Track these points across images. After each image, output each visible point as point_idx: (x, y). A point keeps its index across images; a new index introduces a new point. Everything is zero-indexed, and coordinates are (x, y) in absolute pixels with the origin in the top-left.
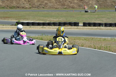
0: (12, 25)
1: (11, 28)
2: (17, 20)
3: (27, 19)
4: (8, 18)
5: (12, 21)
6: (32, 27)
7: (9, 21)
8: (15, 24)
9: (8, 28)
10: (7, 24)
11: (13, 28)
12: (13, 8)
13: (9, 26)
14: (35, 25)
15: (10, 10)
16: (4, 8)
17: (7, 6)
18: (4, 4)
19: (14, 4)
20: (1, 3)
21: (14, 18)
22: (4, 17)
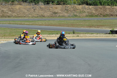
0: (106, 34)
1: (105, 36)
2: (110, 28)
4: (102, 26)
5: (106, 29)
7: (103, 29)
8: (109, 33)
9: (103, 36)
10: (101, 32)
11: (107, 36)
12: (106, 16)
15: (104, 18)
16: (97, 16)
17: (101, 14)
18: (97, 12)
19: (108, 12)
20: (94, 12)
21: (108, 27)
22: (98, 26)
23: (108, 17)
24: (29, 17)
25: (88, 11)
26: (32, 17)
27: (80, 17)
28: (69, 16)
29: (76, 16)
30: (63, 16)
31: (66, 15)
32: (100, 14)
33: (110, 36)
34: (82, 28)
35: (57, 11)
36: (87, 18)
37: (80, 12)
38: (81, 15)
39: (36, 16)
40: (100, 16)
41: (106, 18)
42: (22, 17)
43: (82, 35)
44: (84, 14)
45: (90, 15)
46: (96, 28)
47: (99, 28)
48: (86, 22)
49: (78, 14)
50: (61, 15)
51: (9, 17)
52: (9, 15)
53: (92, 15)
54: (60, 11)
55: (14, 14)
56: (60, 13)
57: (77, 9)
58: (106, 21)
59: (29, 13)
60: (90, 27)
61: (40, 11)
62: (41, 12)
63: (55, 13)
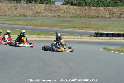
0: (91, 36)
1: (89, 39)
2: (95, 30)
3: (107, 30)
4: (86, 28)
6: (112, 38)
7: (87, 31)
8: (93, 35)
9: (87, 39)
10: (85, 35)
11: (91, 39)
12: (91, 18)
13: (87, 37)
14: (115, 37)
15: (89, 19)
16: (82, 17)
17: (86, 15)
18: (82, 13)
19: (93, 13)
20: (79, 13)
21: (93, 29)
22: (82, 27)
23: (93, 19)
24: (9, 15)
25: (73, 11)
26: (13, 16)
27: (64, 18)
28: (52, 17)
29: (60, 16)
30: (46, 16)
31: (49, 15)
32: (84, 16)
33: (94, 39)
34: (66, 30)
35: (39, 11)
36: (71, 19)
37: (64, 13)
38: (65, 15)
40: (85, 18)
41: (91, 19)
43: (65, 36)
44: (69, 15)
45: (74, 15)
46: (80, 29)
47: (83, 30)
48: (70, 23)
49: (61, 15)
50: (44, 15)
53: (76, 16)
54: (43, 11)
56: (43, 13)
57: (61, 9)
58: (91, 23)
59: (10, 11)
60: (74, 28)
61: (22, 10)
62: (23, 12)
63: (38, 13)
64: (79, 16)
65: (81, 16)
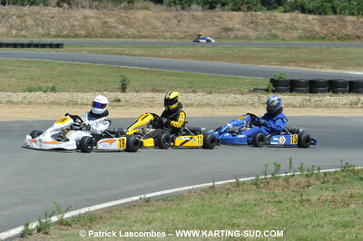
4: (318, 61)
5: (323, 70)
15: (338, 42)
16: (323, 38)
17: (333, 34)
18: (325, 30)
19: (349, 30)
20: (317, 28)
24: (165, 38)
25: (305, 26)
26: (172, 38)
27: (284, 40)
28: (258, 38)
29: (275, 37)
30: (244, 37)
31: (252, 34)
35: (230, 26)
37: (286, 29)
38: (286, 35)
39: (182, 35)
42: (148, 37)
44: (295, 34)
45: (307, 34)
47: (306, 67)
49: (278, 34)
50: (239, 34)
51: (118, 36)
52: (118, 32)
53: (312, 36)
54: (237, 26)
55: (131, 31)
56: (238, 30)
57: (278, 22)
59: (166, 28)
61: (192, 25)
62: (195, 28)
63: (227, 30)
64: (317, 36)
65: (322, 35)
